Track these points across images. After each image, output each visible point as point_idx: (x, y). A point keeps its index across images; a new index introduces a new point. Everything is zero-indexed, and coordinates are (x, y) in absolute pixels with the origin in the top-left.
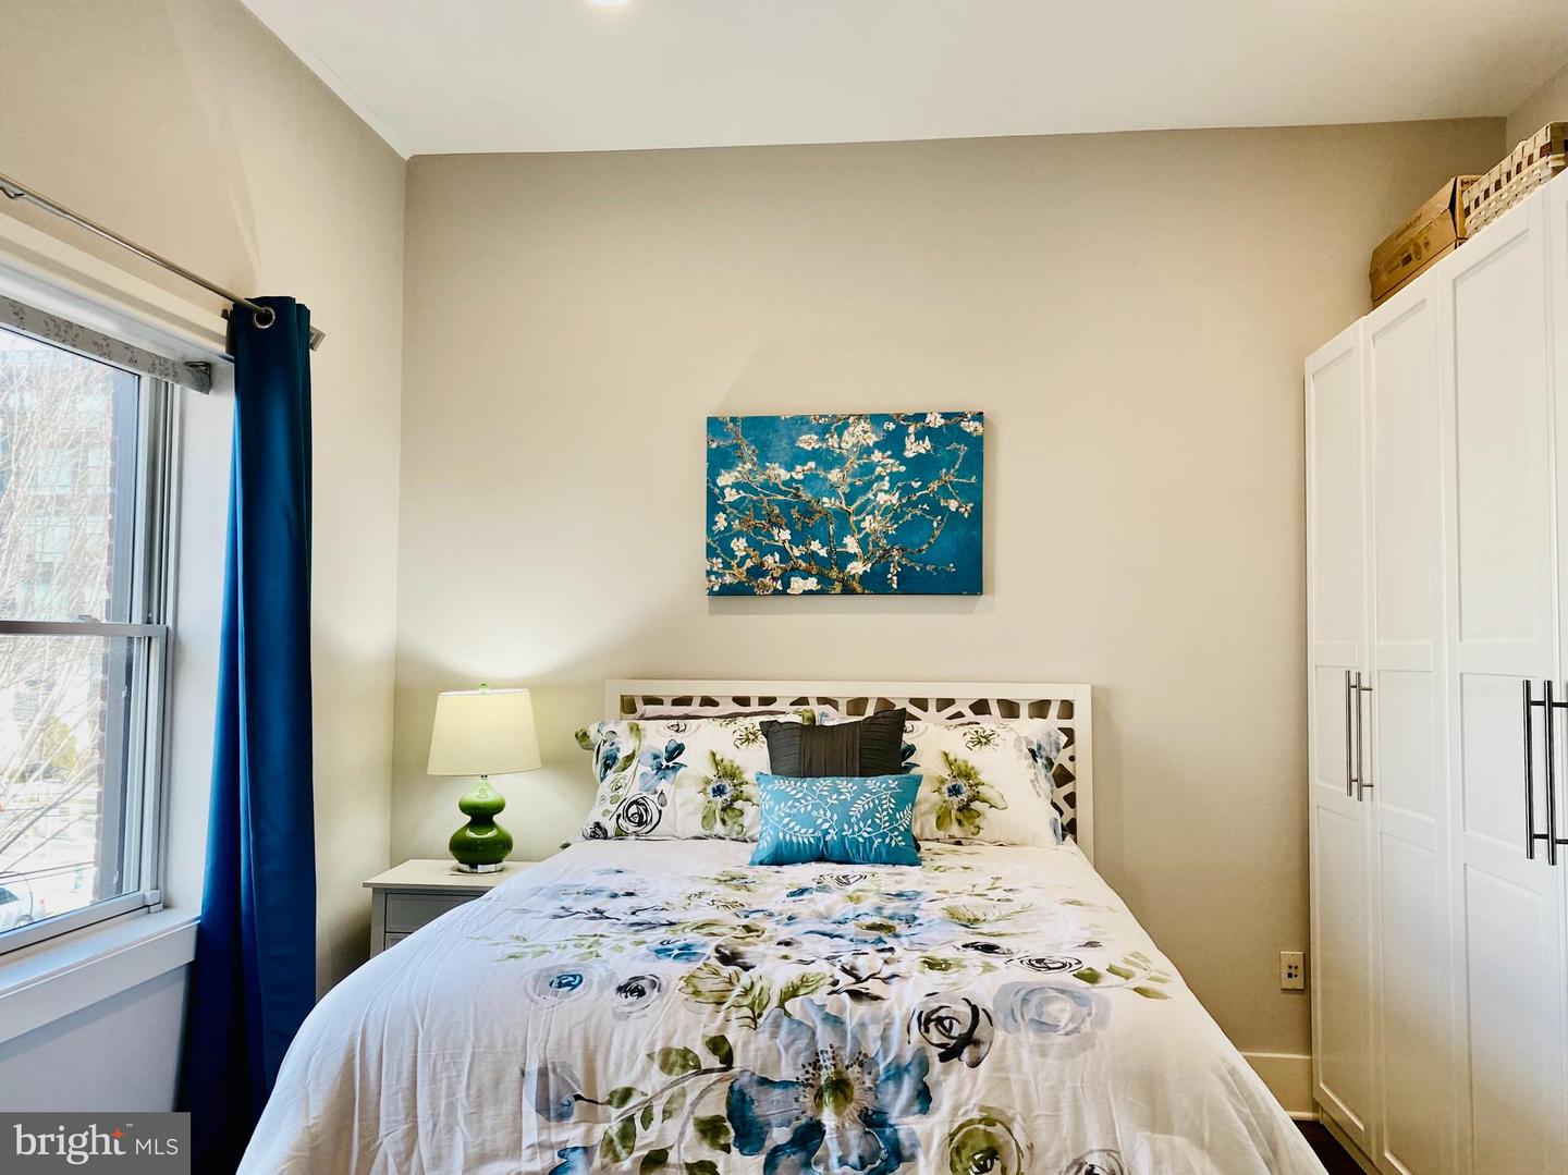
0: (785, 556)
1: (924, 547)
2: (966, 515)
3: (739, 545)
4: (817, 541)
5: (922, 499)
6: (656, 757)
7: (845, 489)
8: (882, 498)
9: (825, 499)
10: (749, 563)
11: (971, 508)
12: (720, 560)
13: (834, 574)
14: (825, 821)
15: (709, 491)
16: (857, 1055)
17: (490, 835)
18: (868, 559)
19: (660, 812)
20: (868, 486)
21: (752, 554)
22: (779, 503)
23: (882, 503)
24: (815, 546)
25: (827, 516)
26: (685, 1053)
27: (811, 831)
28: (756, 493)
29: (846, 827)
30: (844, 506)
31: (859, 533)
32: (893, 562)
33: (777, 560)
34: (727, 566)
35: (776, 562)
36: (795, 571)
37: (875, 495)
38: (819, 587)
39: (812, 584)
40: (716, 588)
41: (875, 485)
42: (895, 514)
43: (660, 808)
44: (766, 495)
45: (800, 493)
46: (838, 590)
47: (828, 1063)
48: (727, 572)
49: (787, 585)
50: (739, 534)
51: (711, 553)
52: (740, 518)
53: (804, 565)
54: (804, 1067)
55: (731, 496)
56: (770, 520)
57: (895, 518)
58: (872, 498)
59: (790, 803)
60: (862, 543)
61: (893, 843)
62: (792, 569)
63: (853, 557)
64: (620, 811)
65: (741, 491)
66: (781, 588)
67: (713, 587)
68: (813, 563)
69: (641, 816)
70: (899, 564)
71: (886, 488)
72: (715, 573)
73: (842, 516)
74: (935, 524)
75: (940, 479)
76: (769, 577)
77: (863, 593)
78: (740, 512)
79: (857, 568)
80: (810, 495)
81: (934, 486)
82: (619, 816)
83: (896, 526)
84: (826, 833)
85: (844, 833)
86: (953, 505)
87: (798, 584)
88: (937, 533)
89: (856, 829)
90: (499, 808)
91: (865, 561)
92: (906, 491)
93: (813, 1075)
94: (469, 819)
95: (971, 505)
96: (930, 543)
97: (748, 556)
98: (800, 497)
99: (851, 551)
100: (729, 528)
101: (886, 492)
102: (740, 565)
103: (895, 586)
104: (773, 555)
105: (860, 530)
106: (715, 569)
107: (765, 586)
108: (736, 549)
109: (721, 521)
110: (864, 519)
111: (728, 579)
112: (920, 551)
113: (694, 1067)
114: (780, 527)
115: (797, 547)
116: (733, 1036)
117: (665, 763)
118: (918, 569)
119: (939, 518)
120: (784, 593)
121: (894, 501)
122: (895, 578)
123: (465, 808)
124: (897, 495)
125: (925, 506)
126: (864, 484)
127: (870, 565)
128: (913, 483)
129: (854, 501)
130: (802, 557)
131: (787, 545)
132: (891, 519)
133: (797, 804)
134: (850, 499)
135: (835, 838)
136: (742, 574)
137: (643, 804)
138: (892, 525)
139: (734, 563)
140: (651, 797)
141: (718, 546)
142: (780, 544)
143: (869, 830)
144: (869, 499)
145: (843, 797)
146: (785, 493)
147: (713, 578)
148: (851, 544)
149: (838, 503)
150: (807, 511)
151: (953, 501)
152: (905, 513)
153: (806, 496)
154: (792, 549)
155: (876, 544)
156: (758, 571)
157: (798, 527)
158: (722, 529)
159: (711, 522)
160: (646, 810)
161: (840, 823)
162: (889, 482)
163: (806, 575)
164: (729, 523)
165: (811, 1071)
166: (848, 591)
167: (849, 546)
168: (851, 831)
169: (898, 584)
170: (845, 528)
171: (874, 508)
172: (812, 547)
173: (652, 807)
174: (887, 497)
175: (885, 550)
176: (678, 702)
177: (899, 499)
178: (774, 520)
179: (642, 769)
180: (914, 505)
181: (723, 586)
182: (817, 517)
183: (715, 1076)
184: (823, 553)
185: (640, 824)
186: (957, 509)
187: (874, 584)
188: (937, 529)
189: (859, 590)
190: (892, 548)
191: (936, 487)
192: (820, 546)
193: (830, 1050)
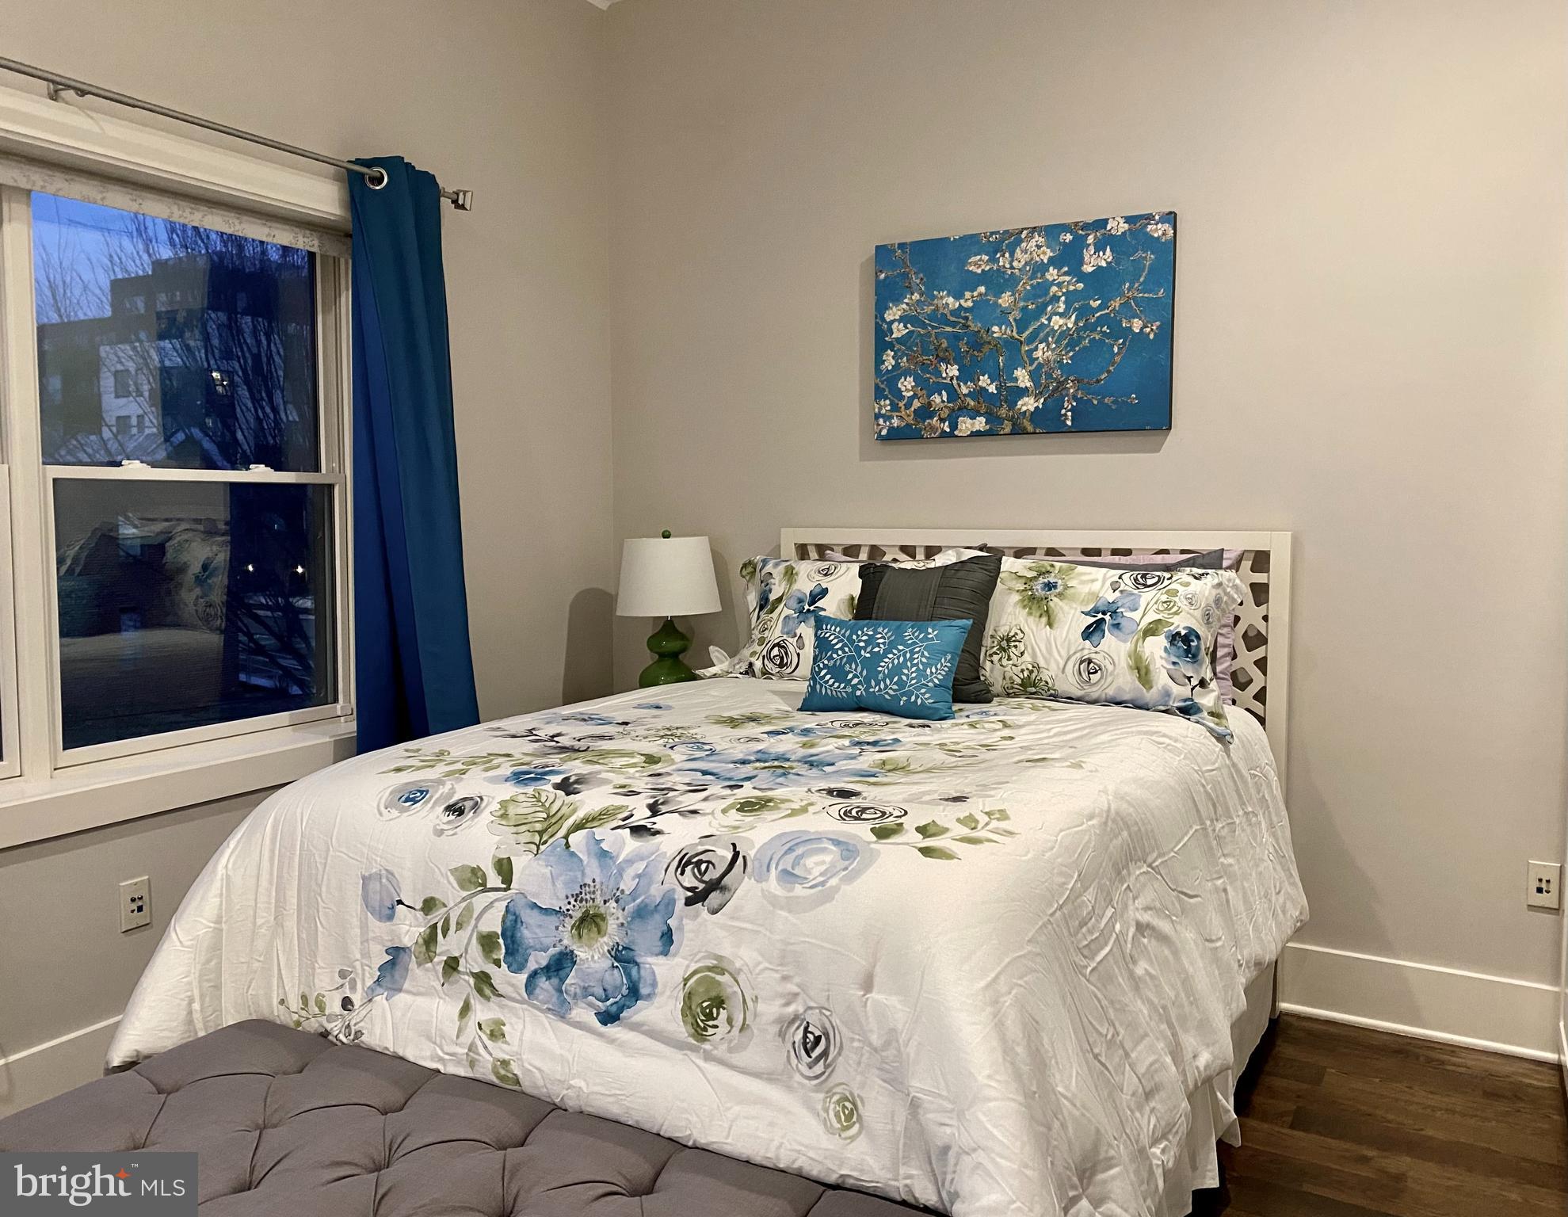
0: (953, 394)
1: (1103, 377)
2: (1152, 336)
3: (907, 385)
4: (986, 376)
5: (1101, 321)
7: (1016, 314)
8: (1057, 322)
9: (995, 329)
10: (916, 404)
11: (1158, 328)
12: (888, 402)
13: (1003, 412)
14: (855, 676)
15: (878, 327)
18: (1041, 393)
20: (1041, 310)
21: (920, 393)
22: (947, 335)
23: (1056, 328)
24: (984, 381)
25: (998, 346)
28: (924, 326)
30: (1015, 334)
31: (1031, 365)
32: (1067, 395)
33: (945, 399)
34: (895, 407)
35: (943, 402)
36: (963, 410)
37: (1049, 320)
38: (988, 427)
39: (980, 423)
40: (884, 432)
41: (1049, 308)
42: (1068, 339)
44: (934, 328)
45: (969, 323)
46: (1008, 430)
48: (895, 414)
49: (954, 426)
50: (906, 373)
51: (879, 394)
52: (907, 355)
53: (972, 403)
55: (899, 330)
56: (937, 356)
57: (1072, 345)
58: (1046, 322)
59: (829, 654)
60: (1034, 376)
61: (919, 701)
62: (960, 409)
63: (1024, 392)
65: (909, 326)
66: (948, 430)
67: (881, 431)
68: (981, 400)
70: (1075, 398)
71: (1061, 310)
72: (883, 416)
73: (1013, 345)
74: (1116, 350)
75: (1122, 295)
76: (935, 419)
77: (1035, 433)
78: (907, 349)
79: (1028, 404)
80: (979, 325)
81: (1116, 304)
83: (1071, 354)
84: (855, 688)
86: (1137, 325)
87: (966, 425)
88: (1118, 359)
89: (882, 686)
90: (682, 648)
91: (1037, 398)
92: (1084, 312)
94: (656, 657)
95: (1158, 323)
96: (1109, 372)
97: (915, 396)
98: (968, 326)
99: (1022, 385)
100: (896, 366)
101: (1061, 315)
102: (908, 406)
103: (1069, 423)
104: (940, 394)
105: (1032, 360)
106: (883, 411)
107: (933, 429)
108: (903, 389)
109: (889, 361)
110: (1036, 349)
111: (896, 422)
112: (1098, 381)
114: (948, 363)
115: (965, 384)
117: (807, 607)
118: (1095, 402)
119: (1121, 341)
120: (950, 435)
121: (1070, 325)
122: (1069, 414)
124: (1073, 317)
125: (1105, 329)
126: (1037, 307)
127: (1042, 400)
128: (1091, 302)
129: (1026, 328)
130: (969, 395)
131: (955, 382)
132: (1066, 347)
133: (835, 656)
134: (1022, 325)
135: (864, 693)
136: (909, 416)
138: (1067, 353)
139: (901, 404)
141: (885, 386)
142: (948, 381)
143: (895, 687)
144: (1043, 323)
145: (876, 649)
146: (953, 324)
147: (881, 421)
148: (1023, 378)
149: (1009, 331)
150: (977, 343)
151: (1136, 320)
152: (1081, 339)
153: (975, 326)
154: (960, 386)
155: (1049, 376)
156: (926, 412)
157: (967, 361)
158: (890, 368)
159: (879, 361)
161: (867, 680)
162: (1065, 302)
163: (974, 414)
164: (896, 361)
166: (1018, 431)
167: (1021, 379)
168: (877, 688)
169: (1072, 421)
170: (1015, 362)
171: (1048, 335)
172: (980, 383)
174: (1061, 322)
175: (1060, 382)
177: (1076, 323)
178: (941, 354)
179: (786, 613)
180: (1092, 328)
181: (891, 429)
182: (986, 349)
184: (992, 389)
186: (1141, 329)
187: (1047, 424)
188: (1118, 354)
189: (1030, 429)
190: (1067, 379)
192: (989, 381)
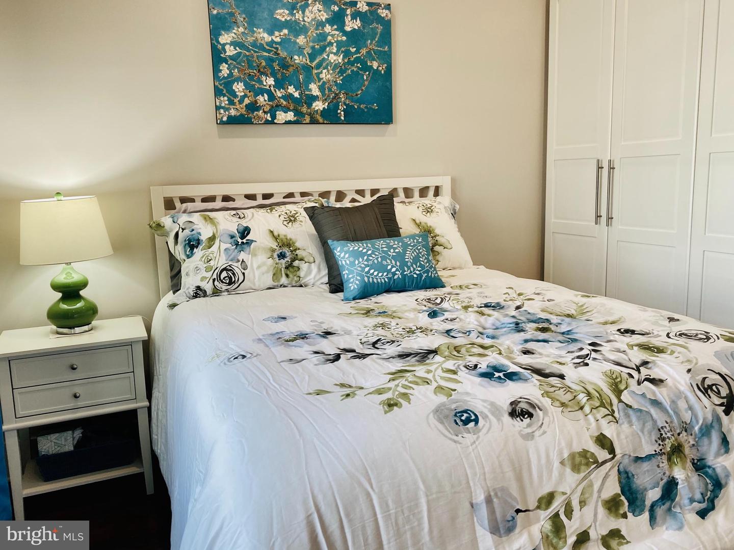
0: (272, 97)
1: (359, 92)
2: (383, 72)
3: (239, 88)
4: (292, 86)
5: (358, 60)
6: (232, 237)
7: (308, 50)
8: (332, 58)
9: (296, 57)
10: (247, 101)
11: (385, 67)
12: (226, 98)
13: (304, 109)
14: (393, 267)
15: (214, 48)
16: (682, 424)
17: (79, 305)
18: (326, 99)
19: (244, 274)
20: (323, 49)
21: (249, 94)
22: (266, 59)
23: (332, 61)
24: (291, 89)
25: (298, 69)
26: (584, 454)
27: (385, 274)
28: (248, 50)
29: (406, 269)
30: (308, 62)
31: (319, 82)
32: (341, 102)
33: (266, 99)
34: (231, 102)
35: (265, 101)
36: (278, 106)
37: (328, 56)
38: (295, 118)
39: (290, 116)
40: (225, 119)
41: (328, 49)
42: (340, 69)
43: (243, 271)
44: (255, 52)
45: (279, 52)
46: (308, 120)
47: (669, 435)
48: (232, 107)
49: (274, 117)
50: (238, 80)
51: (218, 93)
52: (237, 68)
53: (285, 103)
54: (656, 441)
55: (230, 51)
56: (259, 70)
57: (342, 72)
58: (326, 57)
59: (365, 258)
60: (321, 88)
61: (433, 275)
62: (277, 106)
63: (315, 98)
64: (215, 276)
65: (237, 48)
66: (270, 119)
67: (222, 118)
68: (290, 102)
69: (230, 278)
70: (345, 104)
71: (335, 51)
72: (223, 108)
73: (307, 69)
74: (365, 78)
75: (366, 47)
76: (261, 111)
77: (324, 123)
78: (238, 63)
79: (319, 106)
80: (286, 54)
81: (364, 51)
82: (214, 280)
83: (341, 78)
84: (394, 274)
85: (405, 273)
86: (375, 65)
87: (281, 117)
88: (366, 83)
89: (412, 269)
90: (84, 285)
91: (324, 101)
92: (347, 54)
93: (663, 445)
94: (60, 295)
95: (386, 65)
96: (362, 90)
97: (245, 96)
98: (278, 54)
99: (315, 94)
100: (231, 75)
101: (335, 54)
102: (241, 102)
103: (343, 118)
104: (263, 96)
105: (320, 79)
106: (223, 105)
107: (259, 117)
108: (237, 90)
109: (224, 70)
110: (321, 72)
111: (233, 112)
112: (357, 95)
113: (594, 463)
114: (267, 75)
115: (279, 90)
116: (609, 431)
117: (240, 241)
118: (356, 107)
119: (367, 73)
120: (272, 122)
121: (340, 61)
122: (342, 113)
123: (56, 287)
124: (342, 56)
125: (359, 65)
126: (320, 47)
127: (327, 104)
128: (351, 49)
129: (315, 59)
130: (283, 97)
131: (272, 88)
132: (338, 73)
133: (371, 258)
134: (312, 57)
135: (400, 277)
136: (242, 108)
137: (231, 270)
138: (339, 77)
139: (236, 100)
140: (235, 264)
141: (222, 88)
142: (268, 87)
143: (419, 269)
144: (324, 58)
145: (397, 250)
146: (269, 51)
147: (222, 111)
148: (314, 89)
149: (304, 60)
150: (285, 65)
151: (374, 62)
152: (346, 69)
153: (283, 54)
154: (276, 91)
155: (330, 90)
156: (253, 107)
157: (279, 76)
158: (226, 75)
159: (216, 70)
160: (234, 274)
161: (402, 267)
162: (336, 47)
163: (286, 110)
164: (230, 71)
165: (661, 443)
166: (314, 122)
167: (313, 90)
168: (409, 271)
169: (344, 117)
170: (309, 79)
171: (327, 65)
172: (289, 91)
173: (237, 270)
174: (335, 58)
175: (336, 94)
176: (205, 200)
177: (343, 60)
178: (262, 70)
179: (224, 246)
180: (352, 63)
181: (229, 117)
182: (291, 69)
183: (608, 465)
184: (296, 95)
185: (230, 283)
186: (378, 68)
187: (330, 117)
188: (367, 80)
189: (321, 120)
190: (340, 92)
191: (365, 52)
192: (294, 90)
193: (667, 425)
